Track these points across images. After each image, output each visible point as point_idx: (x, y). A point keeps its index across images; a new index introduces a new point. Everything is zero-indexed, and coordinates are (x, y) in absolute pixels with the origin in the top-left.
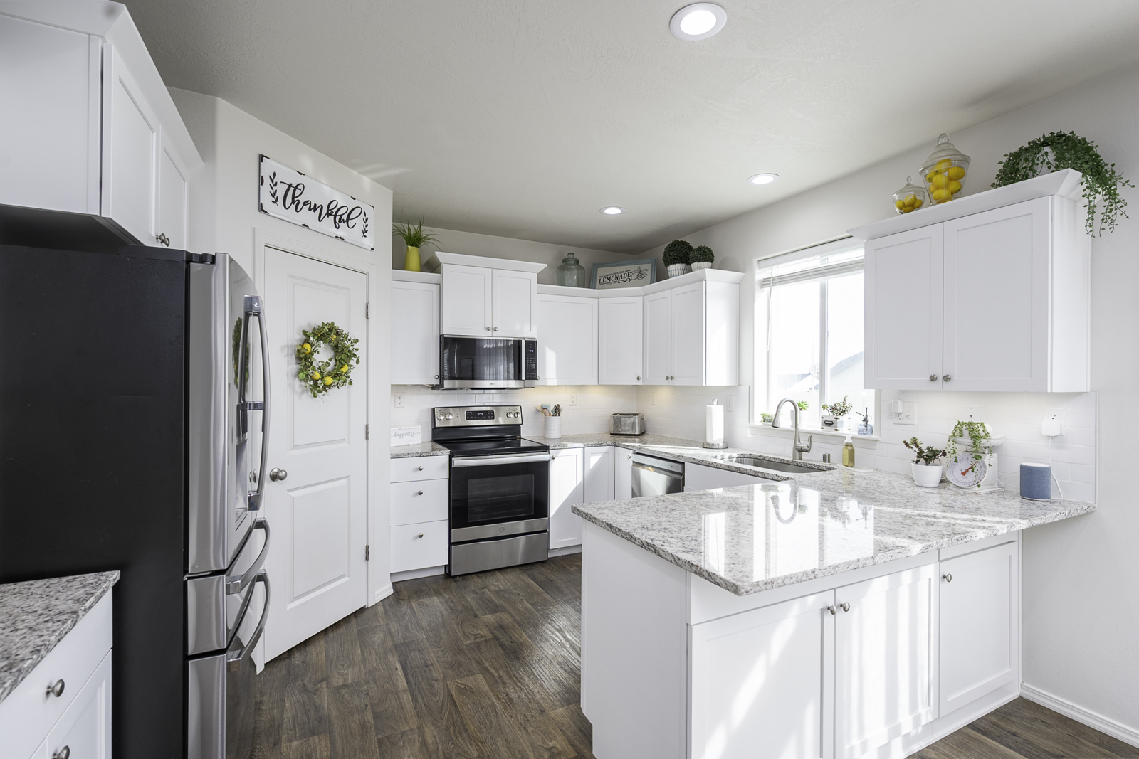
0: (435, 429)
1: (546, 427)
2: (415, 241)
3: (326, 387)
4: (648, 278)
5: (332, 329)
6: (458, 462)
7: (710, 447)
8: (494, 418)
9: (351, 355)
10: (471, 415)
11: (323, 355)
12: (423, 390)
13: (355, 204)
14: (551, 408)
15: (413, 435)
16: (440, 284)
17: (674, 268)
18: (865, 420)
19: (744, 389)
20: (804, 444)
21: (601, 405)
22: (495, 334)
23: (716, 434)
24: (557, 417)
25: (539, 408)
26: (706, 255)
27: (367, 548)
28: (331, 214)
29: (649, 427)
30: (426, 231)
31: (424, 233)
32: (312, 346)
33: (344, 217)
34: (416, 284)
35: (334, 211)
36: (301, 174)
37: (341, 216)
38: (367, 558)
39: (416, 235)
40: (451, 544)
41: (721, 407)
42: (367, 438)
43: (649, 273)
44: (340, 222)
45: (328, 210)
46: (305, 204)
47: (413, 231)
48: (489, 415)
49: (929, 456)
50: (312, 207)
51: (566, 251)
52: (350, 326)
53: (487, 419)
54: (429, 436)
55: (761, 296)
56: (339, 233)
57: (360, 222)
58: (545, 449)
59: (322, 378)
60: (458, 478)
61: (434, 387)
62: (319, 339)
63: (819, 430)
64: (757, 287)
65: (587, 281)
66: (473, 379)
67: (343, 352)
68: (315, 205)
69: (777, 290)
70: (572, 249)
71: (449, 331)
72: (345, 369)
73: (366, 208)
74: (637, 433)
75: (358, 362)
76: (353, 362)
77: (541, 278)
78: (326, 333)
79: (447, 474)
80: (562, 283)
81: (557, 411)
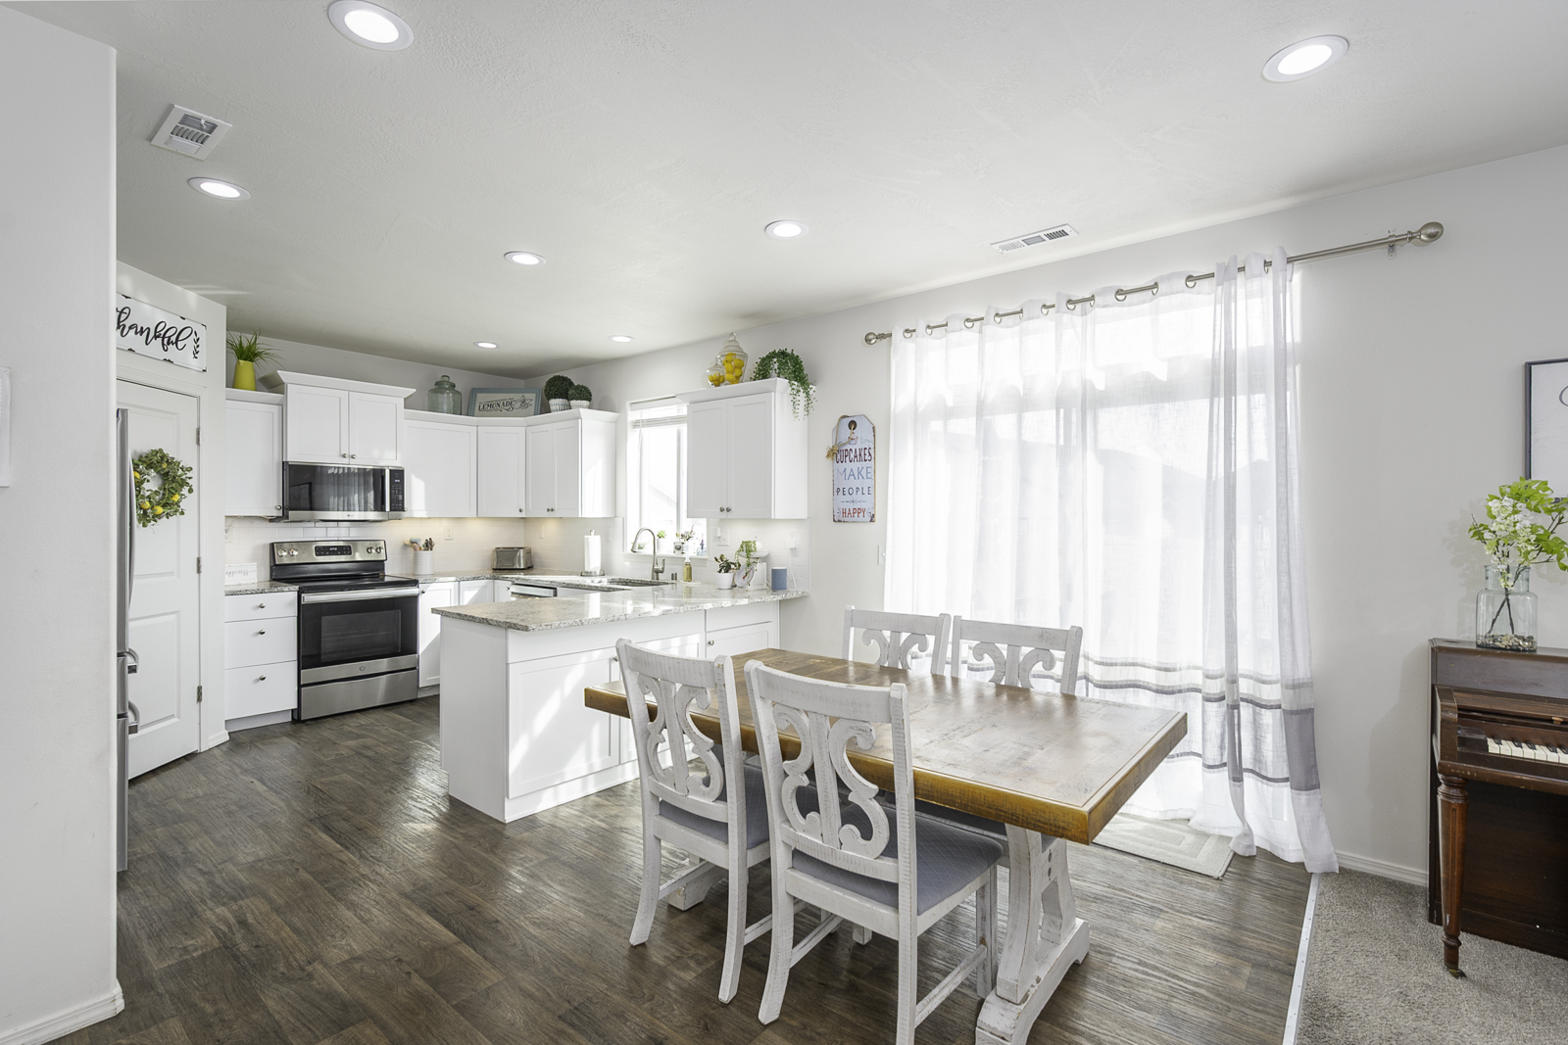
0: (275, 566)
1: (416, 561)
2: (250, 354)
3: (156, 517)
4: (532, 408)
5: (164, 458)
6: (310, 598)
7: (589, 574)
8: (350, 554)
9: (183, 483)
10: (321, 551)
11: (152, 484)
12: (257, 523)
13: (185, 323)
14: (422, 543)
15: (246, 573)
16: (283, 406)
17: (555, 403)
18: (702, 545)
19: (619, 521)
20: (660, 567)
21: (485, 538)
22: (352, 461)
23: (594, 562)
24: (429, 552)
25: (408, 543)
26: (584, 394)
27: (199, 689)
28: (158, 337)
29: (536, 562)
30: (263, 343)
31: (260, 348)
32: (140, 473)
33: (173, 339)
34: (253, 410)
35: (162, 333)
36: (127, 297)
37: (169, 337)
38: (199, 699)
39: (250, 347)
40: (300, 686)
41: (598, 537)
42: (199, 571)
43: (533, 403)
44: (168, 344)
45: (156, 332)
46: (130, 328)
47: (245, 344)
48: (345, 550)
49: (726, 567)
50: (139, 330)
51: (440, 373)
52: (181, 451)
53: (342, 554)
54: (266, 574)
55: (633, 437)
56: (168, 355)
57: (190, 342)
58: (414, 583)
59: (152, 508)
60: (309, 621)
61: (272, 520)
62: (150, 466)
63: (672, 554)
64: (629, 427)
65: (465, 407)
67: (173, 479)
68: (142, 328)
69: (647, 431)
70: (446, 371)
71: (295, 456)
72: (176, 498)
73: (196, 327)
74: (522, 567)
75: (190, 491)
76: (185, 490)
77: (409, 403)
78: (156, 462)
79: (294, 612)
80: (434, 408)
81: (429, 545)
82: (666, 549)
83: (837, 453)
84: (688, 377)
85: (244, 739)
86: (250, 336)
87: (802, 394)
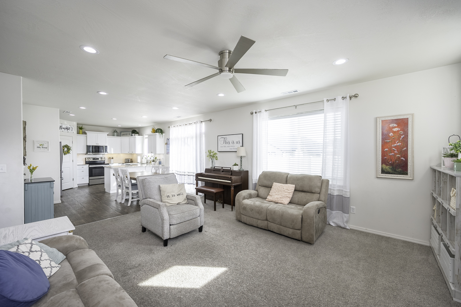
0: (86, 161)
1: (110, 160)
2: (81, 128)
3: (66, 154)
4: (131, 135)
5: (67, 146)
6: (90, 166)
7: (138, 163)
8: (99, 160)
9: (70, 149)
10: (94, 159)
11: (66, 149)
12: (83, 155)
13: (70, 126)
15: (81, 162)
16: (86, 136)
17: (133, 134)
19: (143, 154)
20: (148, 161)
21: (124, 157)
22: (98, 145)
23: (139, 161)
25: (109, 158)
26: (138, 133)
27: (73, 179)
29: (133, 161)
30: (84, 127)
31: (83, 127)
32: (63, 148)
33: (69, 129)
34: (82, 137)
36: (61, 124)
40: (89, 180)
41: (140, 157)
42: (73, 162)
45: (66, 128)
47: (81, 127)
49: (153, 161)
50: (63, 128)
52: (70, 145)
53: (97, 160)
54: (85, 163)
56: (68, 131)
57: (71, 129)
60: (91, 170)
61: (86, 154)
62: (65, 147)
64: (145, 139)
65: (119, 135)
66: (99, 152)
67: (69, 149)
70: (115, 129)
71: (88, 144)
72: (69, 151)
73: (72, 127)
74: (130, 162)
76: (71, 150)
77: (108, 135)
78: (66, 146)
79: (88, 168)
80: (113, 135)
81: (112, 158)
82: (149, 159)
83: (166, 144)
84: (149, 131)
85: (80, 187)
86: (81, 125)
87: (162, 135)
